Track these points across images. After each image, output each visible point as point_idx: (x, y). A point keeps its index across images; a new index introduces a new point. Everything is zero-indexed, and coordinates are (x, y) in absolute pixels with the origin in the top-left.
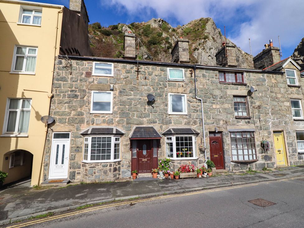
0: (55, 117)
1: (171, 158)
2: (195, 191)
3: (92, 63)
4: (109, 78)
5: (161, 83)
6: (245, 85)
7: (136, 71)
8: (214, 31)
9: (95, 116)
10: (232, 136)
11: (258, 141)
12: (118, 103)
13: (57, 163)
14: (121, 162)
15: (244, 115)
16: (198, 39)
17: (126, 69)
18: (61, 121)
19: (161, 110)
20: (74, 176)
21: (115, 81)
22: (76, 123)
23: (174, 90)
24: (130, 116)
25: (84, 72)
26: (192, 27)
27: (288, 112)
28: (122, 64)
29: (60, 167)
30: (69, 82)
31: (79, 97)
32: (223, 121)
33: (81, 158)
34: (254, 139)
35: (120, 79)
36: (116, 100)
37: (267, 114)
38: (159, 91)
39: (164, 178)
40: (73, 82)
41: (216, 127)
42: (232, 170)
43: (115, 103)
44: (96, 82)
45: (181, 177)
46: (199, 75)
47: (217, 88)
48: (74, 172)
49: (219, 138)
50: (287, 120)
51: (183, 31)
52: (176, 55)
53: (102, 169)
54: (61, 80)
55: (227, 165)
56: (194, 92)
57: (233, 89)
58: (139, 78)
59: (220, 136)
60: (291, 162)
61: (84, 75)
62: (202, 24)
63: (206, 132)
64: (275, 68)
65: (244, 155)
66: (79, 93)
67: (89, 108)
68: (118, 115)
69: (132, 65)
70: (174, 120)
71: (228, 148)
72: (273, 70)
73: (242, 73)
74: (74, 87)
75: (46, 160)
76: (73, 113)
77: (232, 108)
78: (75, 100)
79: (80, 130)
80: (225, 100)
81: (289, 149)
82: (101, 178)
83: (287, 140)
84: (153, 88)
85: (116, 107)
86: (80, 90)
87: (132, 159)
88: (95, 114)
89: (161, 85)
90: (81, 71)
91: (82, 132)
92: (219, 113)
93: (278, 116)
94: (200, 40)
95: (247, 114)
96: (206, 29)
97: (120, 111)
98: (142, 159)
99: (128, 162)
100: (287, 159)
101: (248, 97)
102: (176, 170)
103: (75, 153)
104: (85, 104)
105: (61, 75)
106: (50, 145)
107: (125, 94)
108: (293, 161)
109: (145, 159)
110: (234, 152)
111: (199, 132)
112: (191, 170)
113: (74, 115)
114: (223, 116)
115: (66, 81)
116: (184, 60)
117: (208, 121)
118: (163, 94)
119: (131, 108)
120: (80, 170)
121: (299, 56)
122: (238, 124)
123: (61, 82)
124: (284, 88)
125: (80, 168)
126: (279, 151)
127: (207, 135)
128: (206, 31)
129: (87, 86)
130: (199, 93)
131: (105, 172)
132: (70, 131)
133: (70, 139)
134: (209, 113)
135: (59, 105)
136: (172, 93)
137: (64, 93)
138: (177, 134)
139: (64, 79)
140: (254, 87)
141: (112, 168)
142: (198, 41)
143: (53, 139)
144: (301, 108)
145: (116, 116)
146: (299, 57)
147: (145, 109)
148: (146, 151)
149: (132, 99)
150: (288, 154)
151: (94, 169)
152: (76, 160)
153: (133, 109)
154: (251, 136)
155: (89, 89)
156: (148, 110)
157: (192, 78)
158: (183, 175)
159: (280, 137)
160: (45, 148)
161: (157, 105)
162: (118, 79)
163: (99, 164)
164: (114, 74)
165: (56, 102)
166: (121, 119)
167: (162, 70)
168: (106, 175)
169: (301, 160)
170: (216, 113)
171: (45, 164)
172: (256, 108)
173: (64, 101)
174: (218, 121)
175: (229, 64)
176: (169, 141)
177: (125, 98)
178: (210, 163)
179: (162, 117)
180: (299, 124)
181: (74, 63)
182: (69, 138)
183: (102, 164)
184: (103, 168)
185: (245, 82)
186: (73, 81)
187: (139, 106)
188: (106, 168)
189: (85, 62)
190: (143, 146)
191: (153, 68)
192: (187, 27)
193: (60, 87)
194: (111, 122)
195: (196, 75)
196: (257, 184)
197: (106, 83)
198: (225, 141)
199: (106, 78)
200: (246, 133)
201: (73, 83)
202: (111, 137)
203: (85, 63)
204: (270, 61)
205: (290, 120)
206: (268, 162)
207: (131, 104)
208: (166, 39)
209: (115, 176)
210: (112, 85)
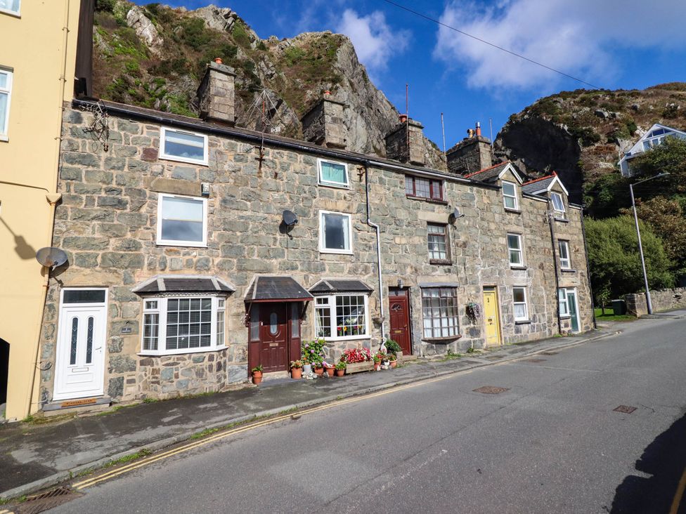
0: (67, 250)
1: (327, 339)
2: (384, 389)
3: (157, 129)
4: (198, 169)
5: (307, 188)
6: (446, 204)
7: (256, 159)
8: (354, 69)
9: (169, 252)
10: (425, 295)
11: (461, 303)
12: (218, 224)
13: (73, 361)
14: (227, 352)
15: (435, 258)
16: (318, 80)
17: (236, 151)
18: (83, 261)
19: (305, 243)
20: (121, 387)
21: (213, 175)
22: (121, 267)
23: (330, 205)
24: (246, 253)
25: (140, 149)
26: (304, 47)
27: (503, 255)
28: (227, 141)
29: (84, 370)
30: (102, 168)
31: (128, 205)
32: (412, 267)
33: (137, 347)
34: (456, 301)
35: (223, 172)
36: (214, 219)
37: (475, 256)
38: (301, 204)
39: (315, 377)
40: (112, 169)
41: (400, 279)
42: (424, 356)
43: (212, 226)
44: (168, 175)
45: (347, 372)
46: (374, 180)
47: (402, 206)
48: (121, 380)
49: (404, 298)
50: (502, 267)
51: (284, 54)
52: (315, 127)
53: (194, 367)
54: (80, 163)
55: (416, 347)
56: (364, 211)
57: (426, 210)
58: (263, 175)
59: (404, 295)
60: (505, 338)
61: (140, 156)
62: (328, 46)
63: (384, 287)
64: (486, 177)
65: (441, 328)
66: (128, 197)
67: (153, 233)
68: (220, 251)
69: (248, 145)
70: (329, 264)
71: (418, 316)
72: (483, 181)
73: (440, 182)
74: (114, 182)
75: (47, 355)
76: (113, 242)
77: (425, 244)
78: (119, 211)
79: (133, 283)
80: (415, 228)
81: (503, 317)
82: (190, 386)
83: (501, 300)
84: (291, 198)
85: (215, 234)
86: (131, 189)
87: (250, 343)
88: (169, 248)
89: (305, 192)
90: (131, 145)
91: (137, 288)
92: (404, 253)
93: (490, 261)
94: (324, 83)
95: (446, 256)
96: (336, 60)
97: (222, 243)
98: (268, 344)
99: (241, 351)
100: (501, 333)
101: (449, 226)
102: (337, 361)
103: (123, 336)
104: (144, 223)
105: (80, 150)
106: (54, 320)
107: (234, 206)
108: (508, 336)
109: (274, 342)
110: (427, 323)
111: (373, 287)
112: (365, 358)
113: (117, 248)
114: (411, 260)
115: (93, 166)
116: (335, 141)
117: (388, 268)
118: (309, 211)
119: (248, 236)
120: (133, 372)
121: (503, 148)
122: (433, 274)
123: (80, 166)
124: (499, 214)
125: (133, 369)
126: (490, 320)
127: (385, 293)
128: (337, 65)
129: (148, 183)
130: (372, 214)
131: (200, 374)
132: (108, 285)
133: (106, 304)
134: (389, 253)
135: (79, 223)
136: (326, 209)
137: (88, 195)
138: (339, 291)
139: (86, 160)
140: (458, 208)
141: (214, 363)
142: (319, 83)
143: (62, 304)
144: (521, 249)
145: (216, 254)
146: (504, 151)
147: (275, 239)
148: (276, 326)
149: (249, 218)
150: (502, 326)
151: (174, 367)
152: (124, 352)
153: (251, 240)
154: (452, 294)
155: (151, 188)
156: (281, 244)
157: (361, 183)
158: (351, 368)
159: (492, 296)
160: (43, 328)
161: (298, 233)
162: (219, 173)
163: (186, 357)
164: (210, 160)
165: (70, 214)
166: (227, 261)
167: (307, 162)
168: (202, 380)
169: (519, 335)
170: (401, 253)
171: (44, 364)
172: (461, 246)
173: (89, 214)
174: (403, 267)
175: (412, 159)
176: (323, 306)
177: (233, 215)
178: (392, 345)
179: (308, 258)
180: (516, 275)
181: (113, 124)
182: (104, 301)
183: (193, 356)
184: (196, 364)
185: (445, 199)
186: (111, 167)
187: (263, 233)
188: (200, 364)
189: (141, 125)
190: (271, 316)
191: (290, 155)
192: (293, 45)
193: (78, 177)
194: (203, 266)
195: (369, 178)
196: (470, 371)
197: (193, 179)
198: (413, 303)
199: (191, 166)
200: (446, 290)
201: (112, 171)
202: (210, 299)
203: (140, 127)
204: (476, 161)
205: (506, 268)
206: (475, 339)
207: (247, 228)
208: (246, 65)
209: (219, 380)
210: (206, 185)
